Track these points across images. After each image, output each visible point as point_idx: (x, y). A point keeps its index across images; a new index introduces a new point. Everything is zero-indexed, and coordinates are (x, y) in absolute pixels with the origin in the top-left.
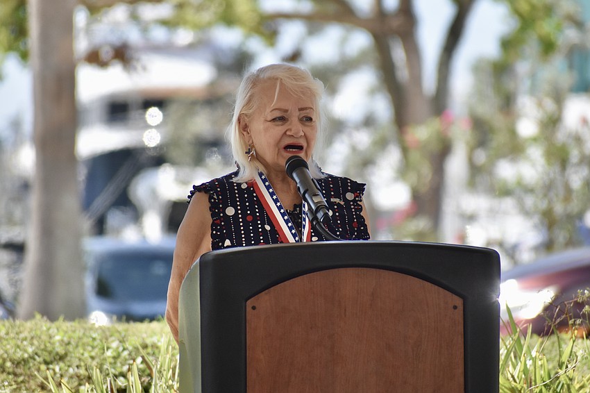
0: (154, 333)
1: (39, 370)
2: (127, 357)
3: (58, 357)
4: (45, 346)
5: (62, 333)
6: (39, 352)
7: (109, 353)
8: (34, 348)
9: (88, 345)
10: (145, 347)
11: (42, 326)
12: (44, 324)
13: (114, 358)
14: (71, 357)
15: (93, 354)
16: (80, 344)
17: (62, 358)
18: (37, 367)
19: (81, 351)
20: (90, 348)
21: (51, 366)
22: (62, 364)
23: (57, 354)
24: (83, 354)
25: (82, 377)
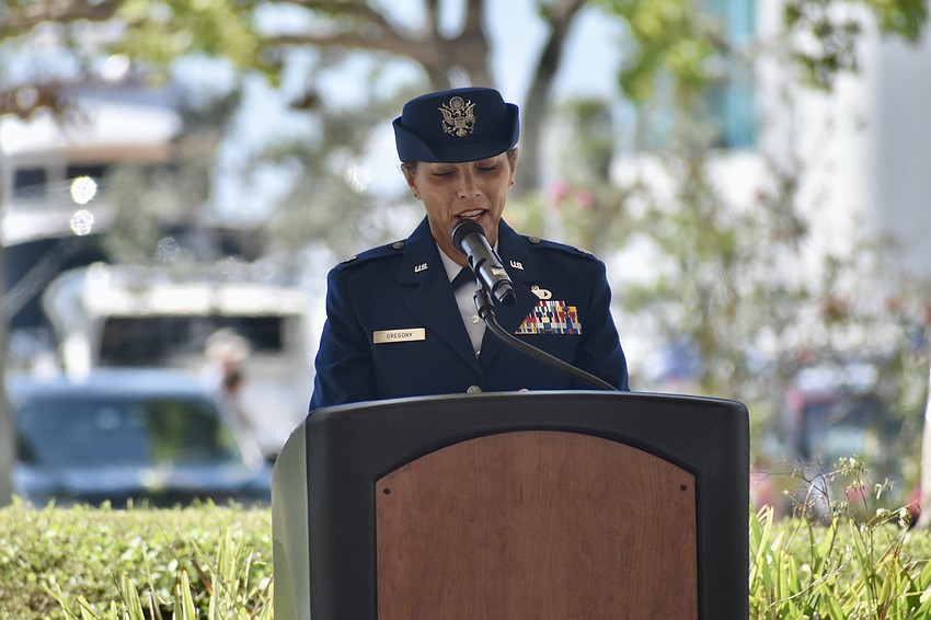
0: (192, 526)
1: (25, 580)
2: (155, 561)
3: (53, 562)
4: (33, 545)
5: (57, 527)
6: (25, 555)
7: (128, 556)
8: (16, 549)
9: (97, 543)
10: (181, 545)
11: (24, 516)
12: (27, 512)
13: (135, 562)
14: (73, 562)
15: (105, 557)
16: (84, 542)
17: (58, 563)
18: (22, 577)
19: (87, 553)
20: (99, 549)
21: (43, 575)
22: (59, 572)
23: (52, 557)
24: (89, 558)
25: (89, 592)
